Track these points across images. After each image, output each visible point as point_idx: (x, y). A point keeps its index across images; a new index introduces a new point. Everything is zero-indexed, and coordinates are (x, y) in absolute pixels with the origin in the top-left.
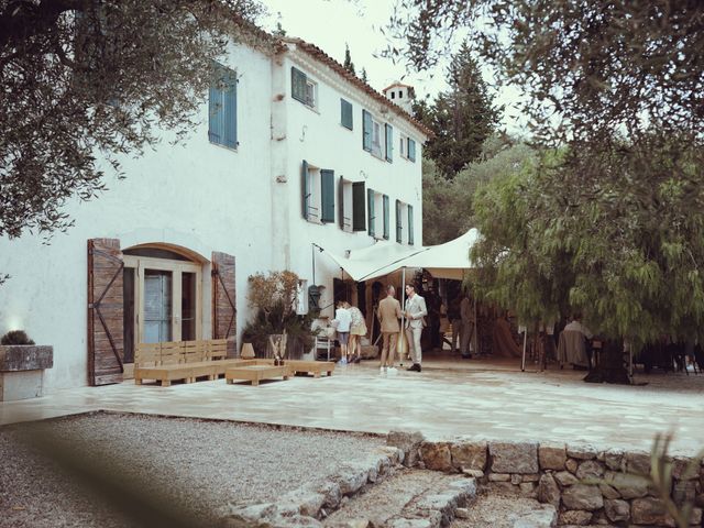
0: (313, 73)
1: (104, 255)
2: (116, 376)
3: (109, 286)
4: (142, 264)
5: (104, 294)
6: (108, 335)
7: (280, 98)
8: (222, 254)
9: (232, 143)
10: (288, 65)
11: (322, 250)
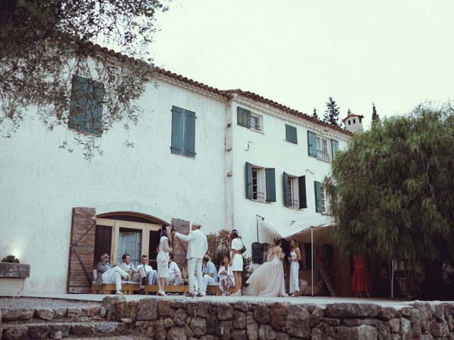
0: (258, 110)
1: (81, 216)
2: (86, 289)
3: (84, 235)
4: (117, 225)
5: (80, 239)
6: (81, 263)
7: (229, 125)
8: (179, 220)
9: (190, 153)
10: (234, 106)
11: (263, 219)
